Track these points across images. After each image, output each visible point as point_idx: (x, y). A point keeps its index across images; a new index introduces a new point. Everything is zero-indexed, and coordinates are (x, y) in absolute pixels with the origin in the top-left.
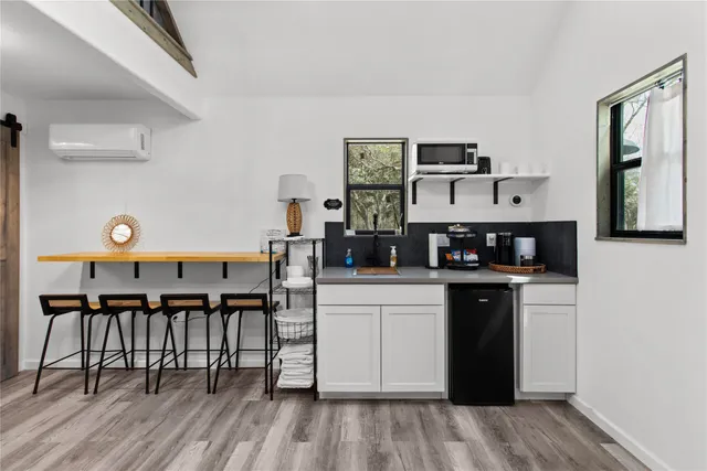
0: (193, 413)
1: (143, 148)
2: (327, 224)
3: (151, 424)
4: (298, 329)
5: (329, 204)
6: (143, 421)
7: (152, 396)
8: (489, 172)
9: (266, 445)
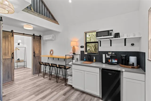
0: (55, 84)
1: (53, 38)
2: (81, 51)
3: (48, 84)
4: (70, 73)
5: (82, 47)
6: (47, 83)
7: (50, 80)
8: (119, 37)
9: (58, 94)
